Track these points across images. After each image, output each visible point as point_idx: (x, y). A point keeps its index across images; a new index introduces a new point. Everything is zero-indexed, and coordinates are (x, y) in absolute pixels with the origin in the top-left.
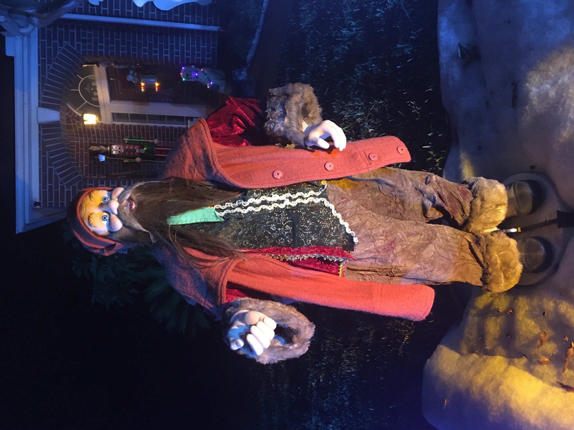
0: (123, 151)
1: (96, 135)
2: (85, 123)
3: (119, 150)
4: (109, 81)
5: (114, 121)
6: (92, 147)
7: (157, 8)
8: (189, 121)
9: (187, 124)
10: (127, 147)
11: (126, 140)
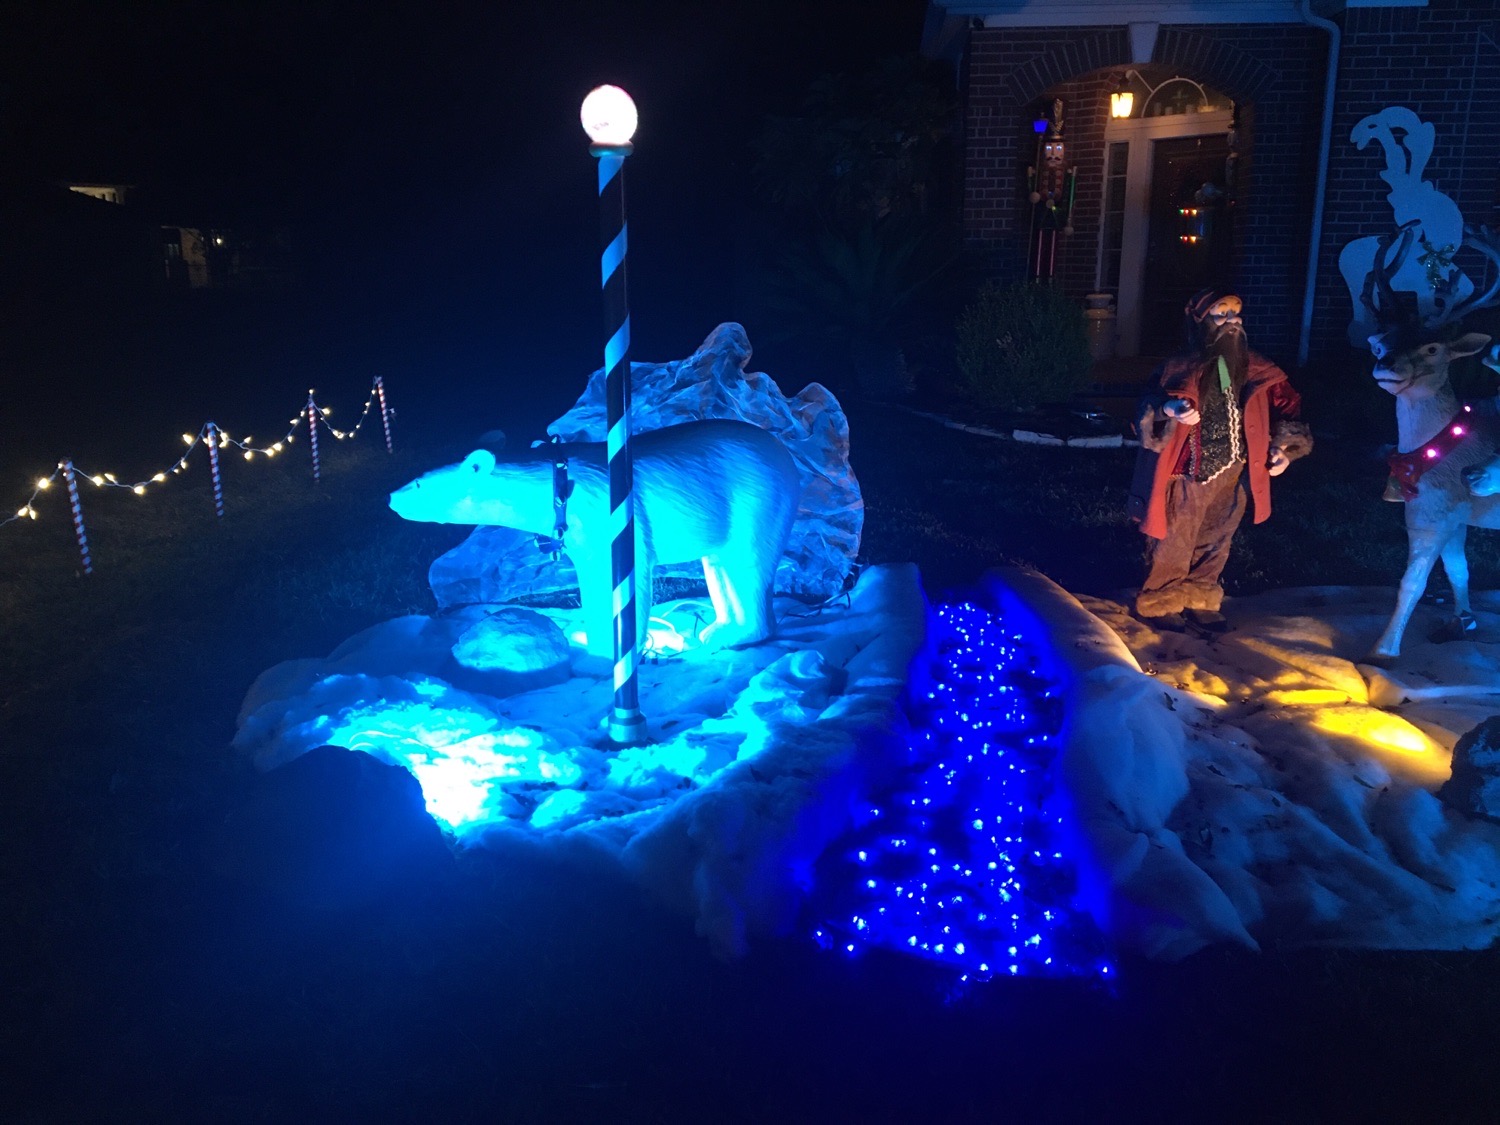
0: (1051, 165)
1: (1082, 109)
2: (1114, 97)
3: (1054, 157)
4: (1195, 138)
5: (1112, 145)
6: (1061, 104)
7: (1343, 247)
8: (1109, 296)
9: (1101, 292)
10: (1059, 173)
11: (1073, 171)
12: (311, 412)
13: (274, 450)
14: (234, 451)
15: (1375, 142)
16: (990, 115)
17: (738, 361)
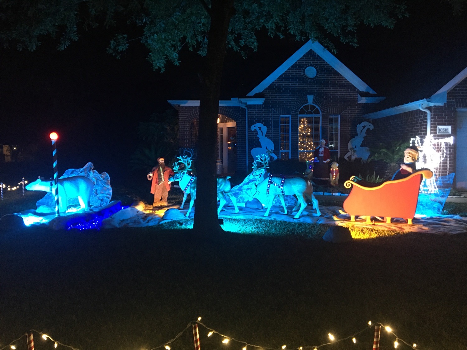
4: (232, 127)
5: (220, 128)
8: (221, 160)
12: (23, 182)
13: (14, 188)
14: (6, 188)
15: (255, 129)
16: (183, 123)
17: (91, 168)
